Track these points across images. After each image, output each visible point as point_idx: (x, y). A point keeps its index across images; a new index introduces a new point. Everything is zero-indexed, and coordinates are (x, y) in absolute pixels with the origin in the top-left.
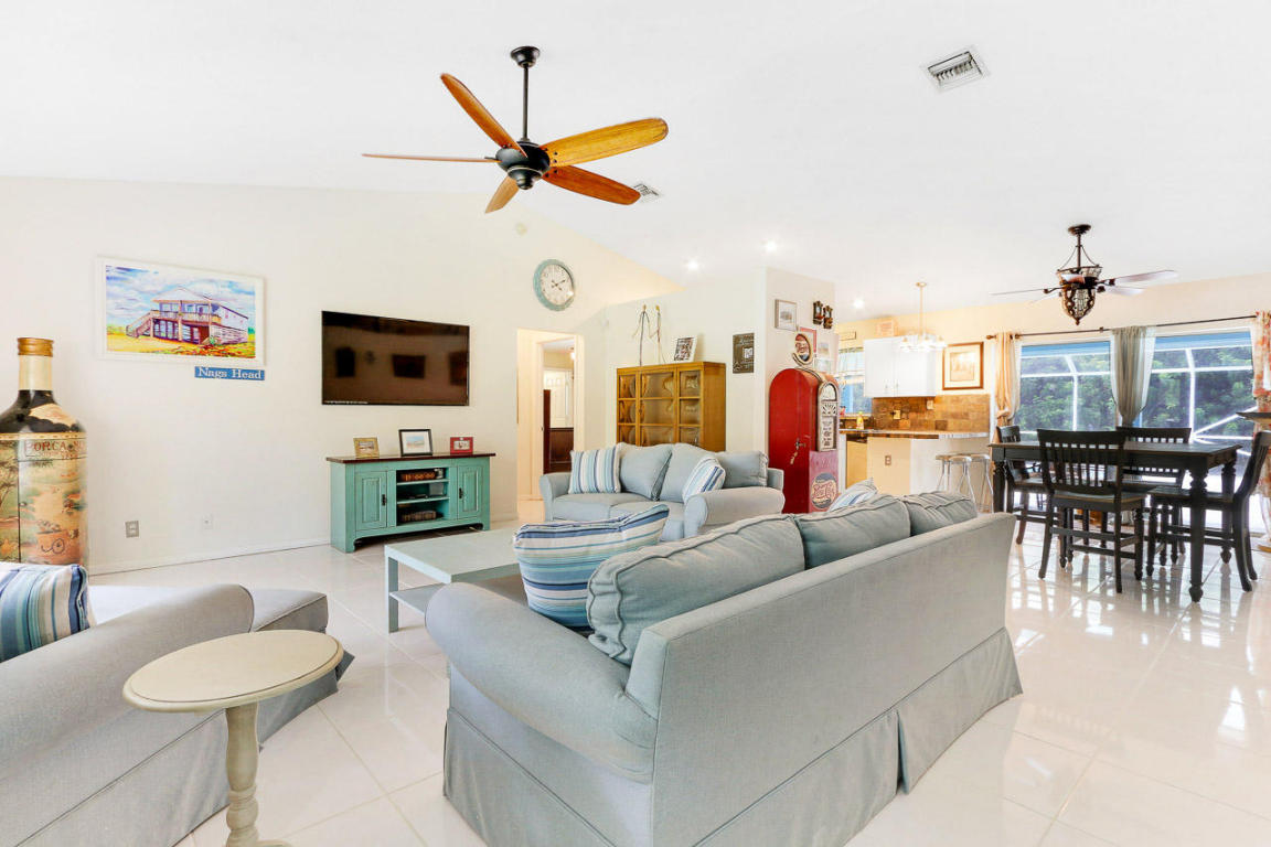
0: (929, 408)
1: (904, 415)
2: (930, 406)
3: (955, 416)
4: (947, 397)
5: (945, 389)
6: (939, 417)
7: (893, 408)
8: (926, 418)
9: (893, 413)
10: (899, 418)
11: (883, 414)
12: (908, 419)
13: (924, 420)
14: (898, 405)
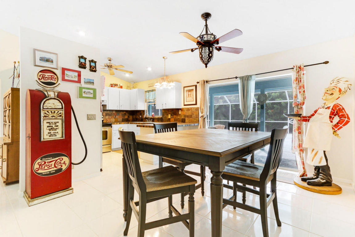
0: (180, 113)
1: (172, 116)
3: (188, 116)
4: (185, 108)
5: (185, 105)
6: (183, 117)
7: (168, 113)
8: (179, 118)
9: (168, 115)
10: (170, 118)
11: (166, 116)
12: (173, 118)
13: (178, 119)
14: (170, 112)
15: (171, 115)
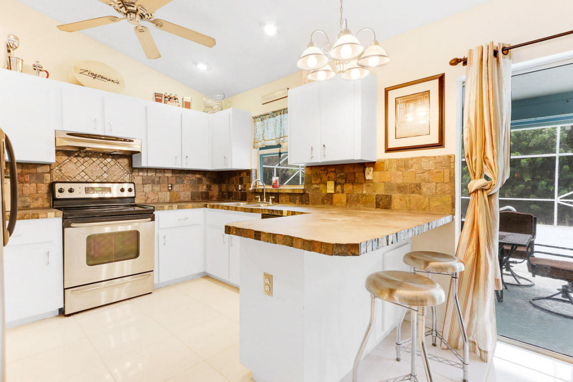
0: (368, 177)
1: (339, 187)
2: (370, 174)
3: (401, 189)
4: (390, 160)
5: (388, 150)
6: (381, 191)
7: (325, 178)
8: (365, 192)
9: (326, 184)
10: (333, 192)
11: (316, 186)
12: (343, 192)
13: (363, 195)
14: (332, 175)
15: (336, 184)
